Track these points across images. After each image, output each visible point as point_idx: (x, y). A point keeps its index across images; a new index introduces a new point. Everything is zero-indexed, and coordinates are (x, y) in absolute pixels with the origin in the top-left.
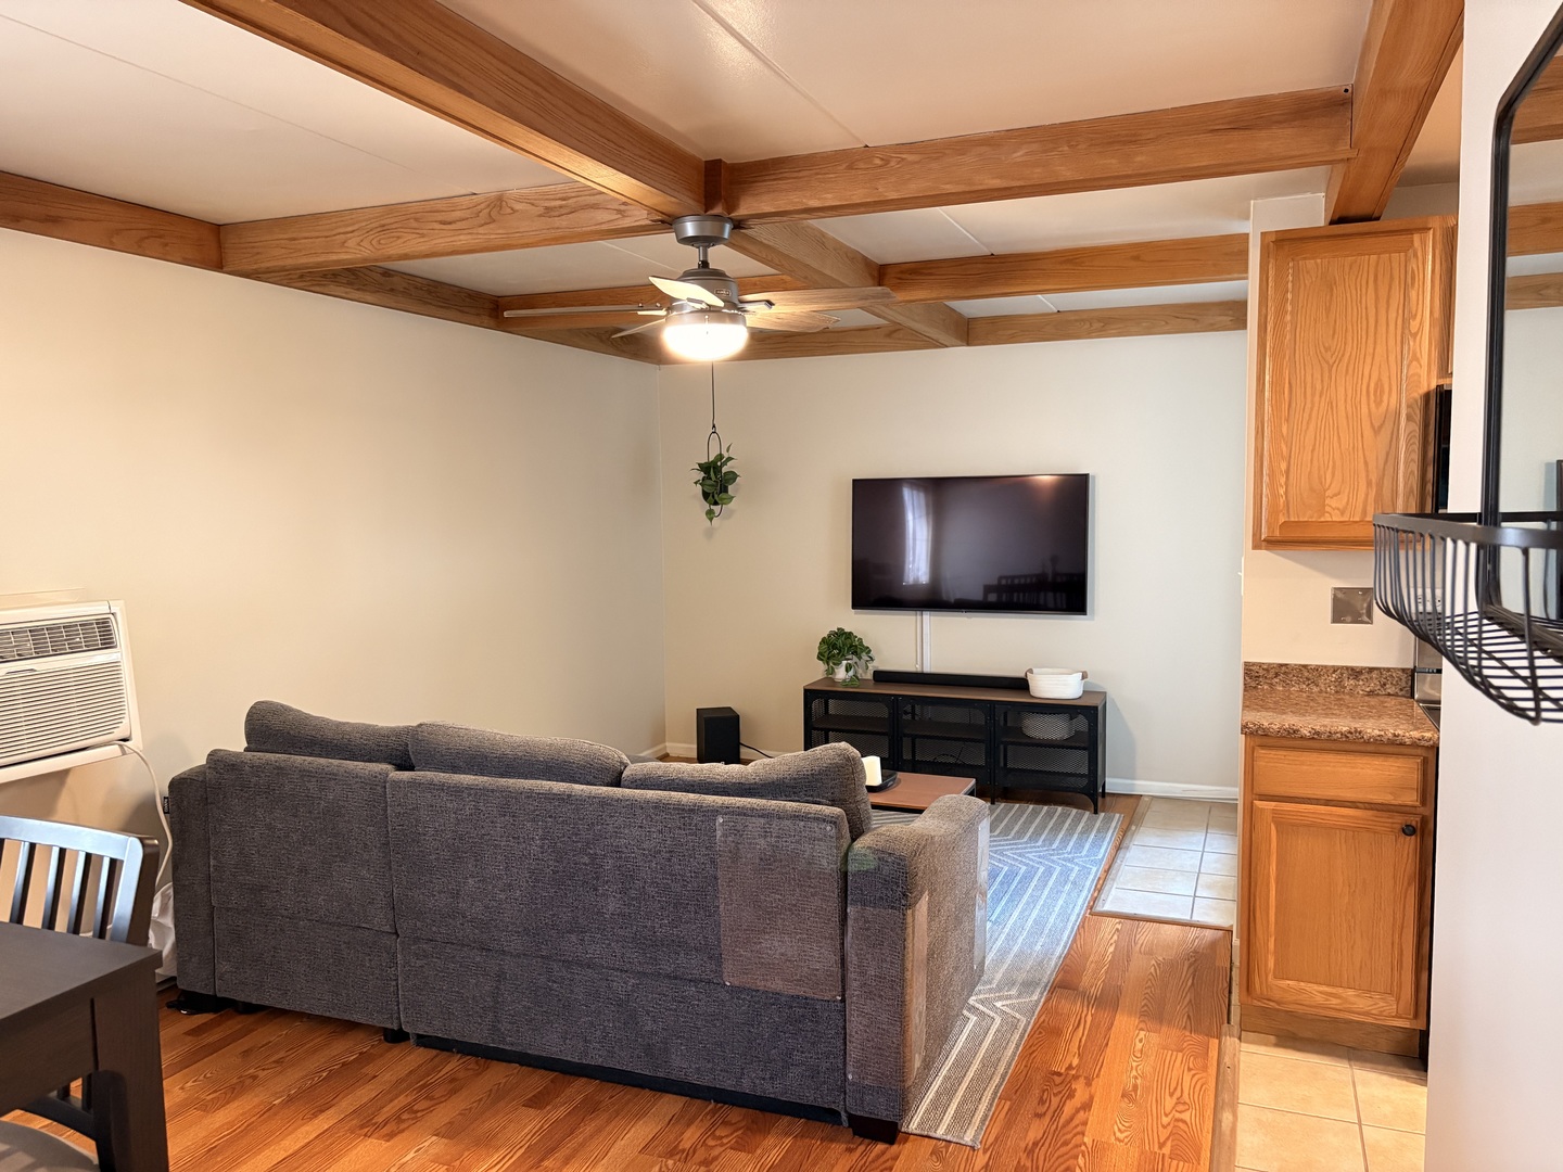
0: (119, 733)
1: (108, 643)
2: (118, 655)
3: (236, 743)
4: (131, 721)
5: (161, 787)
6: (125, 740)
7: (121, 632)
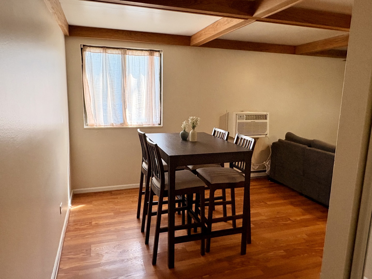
0: (266, 133)
1: (266, 119)
2: (268, 121)
3: (284, 138)
4: (268, 132)
5: (271, 144)
6: (267, 135)
7: (268, 118)
